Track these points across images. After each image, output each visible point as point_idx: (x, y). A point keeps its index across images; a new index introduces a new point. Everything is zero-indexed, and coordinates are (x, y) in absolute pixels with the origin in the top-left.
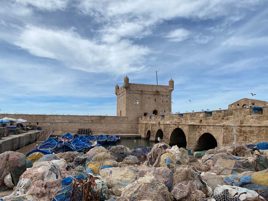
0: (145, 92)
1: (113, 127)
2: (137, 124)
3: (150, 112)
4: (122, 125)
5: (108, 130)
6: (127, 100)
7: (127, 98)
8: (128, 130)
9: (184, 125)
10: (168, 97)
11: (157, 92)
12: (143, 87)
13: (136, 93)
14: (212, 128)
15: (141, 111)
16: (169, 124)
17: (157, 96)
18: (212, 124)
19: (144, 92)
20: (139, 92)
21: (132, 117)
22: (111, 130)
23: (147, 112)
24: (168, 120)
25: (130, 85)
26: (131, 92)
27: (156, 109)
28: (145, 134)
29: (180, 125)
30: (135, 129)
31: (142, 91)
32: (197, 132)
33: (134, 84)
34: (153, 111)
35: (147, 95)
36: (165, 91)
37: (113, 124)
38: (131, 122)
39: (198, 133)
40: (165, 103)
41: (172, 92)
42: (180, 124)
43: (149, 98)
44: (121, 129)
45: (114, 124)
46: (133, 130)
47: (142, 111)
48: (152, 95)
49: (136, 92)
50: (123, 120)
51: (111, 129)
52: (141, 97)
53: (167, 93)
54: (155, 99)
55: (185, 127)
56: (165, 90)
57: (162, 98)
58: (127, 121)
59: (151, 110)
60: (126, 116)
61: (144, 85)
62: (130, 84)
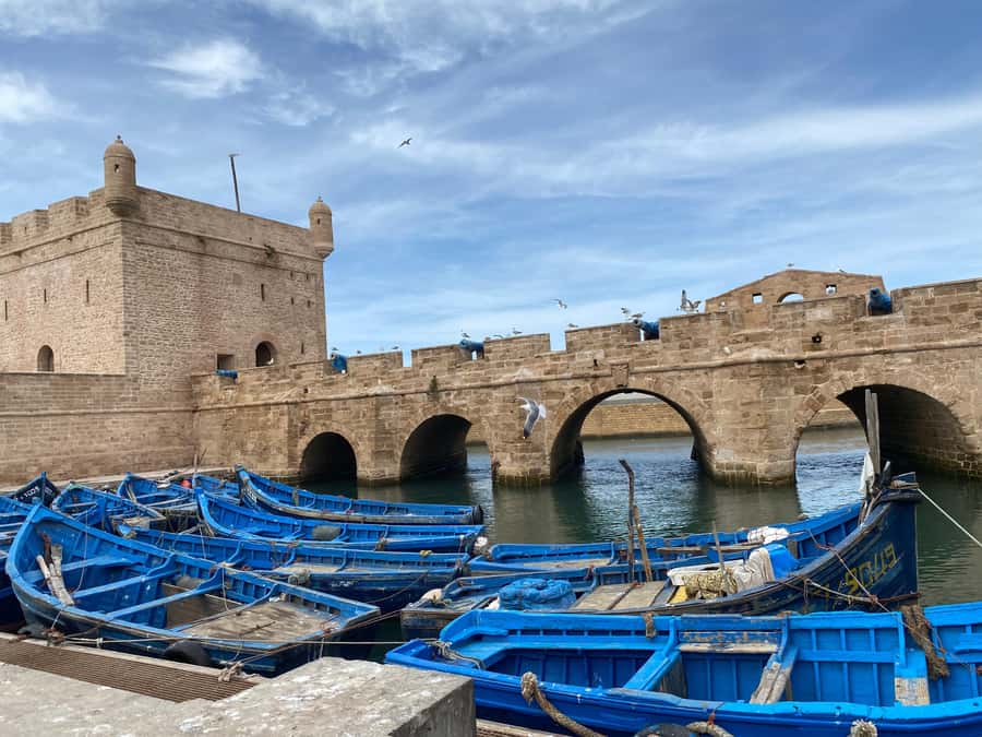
0: (219, 249)
1: (52, 439)
2: (188, 415)
3: (244, 352)
4: (108, 423)
5: (20, 460)
6: (131, 279)
7: (128, 268)
8: (144, 450)
9: (675, 369)
10: (313, 280)
11: (270, 252)
12: (205, 220)
13: (172, 248)
14: (909, 360)
15: (204, 347)
16: (541, 381)
17: (267, 273)
18: (905, 346)
19: (211, 242)
20: (191, 244)
21: (159, 375)
22: (43, 460)
23: (228, 352)
24: (518, 364)
25: (142, 197)
26: (146, 239)
27: (269, 336)
28: (291, 458)
29: (636, 373)
30: (177, 440)
31: (201, 240)
32: (792, 392)
33: (165, 197)
34: (255, 347)
35: (227, 264)
36: (299, 251)
37: (51, 421)
38: (155, 405)
39: (797, 393)
40: (303, 310)
41: (326, 259)
42: (637, 369)
43: (237, 280)
44: (103, 446)
45: (60, 420)
46: (171, 448)
47: (206, 343)
48: (249, 265)
49: (175, 239)
50: (109, 398)
51: (38, 449)
52: (201, 272)
53: (309, 263)
54: (262, 286)
55: (680, 378)
56: (301, 248)
57: (289, 283)
58: (135, 399)
59: (248, 341)
60: (127, 369)
61: (213, 207)
62: (143, 191)
